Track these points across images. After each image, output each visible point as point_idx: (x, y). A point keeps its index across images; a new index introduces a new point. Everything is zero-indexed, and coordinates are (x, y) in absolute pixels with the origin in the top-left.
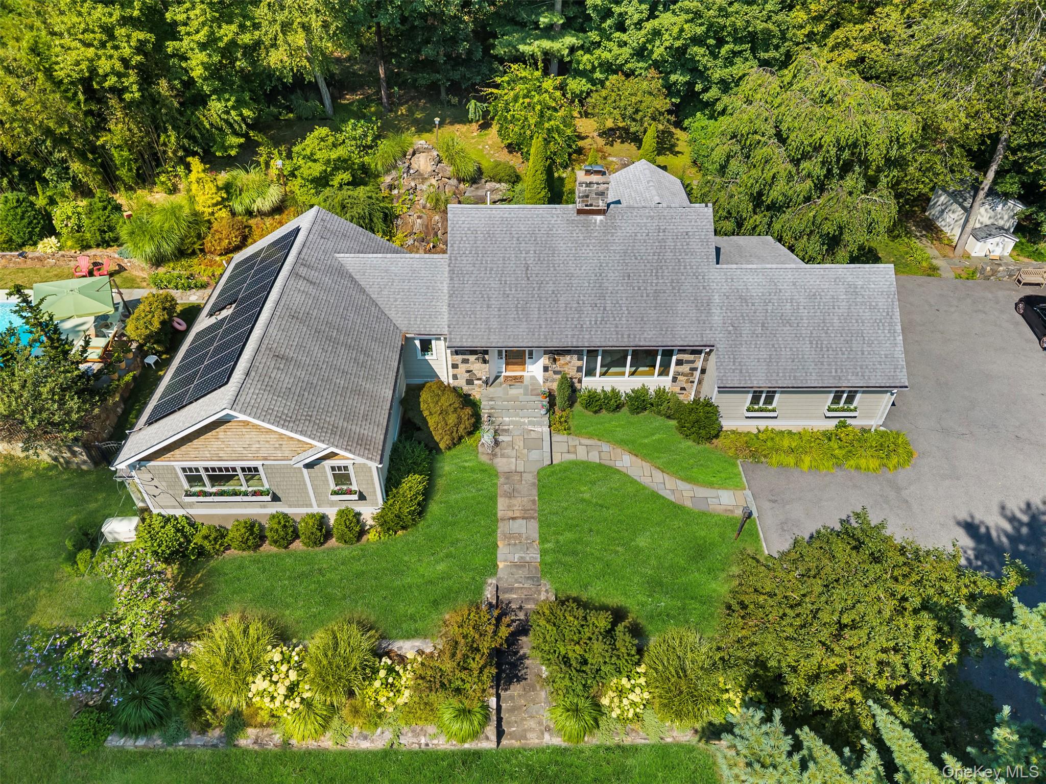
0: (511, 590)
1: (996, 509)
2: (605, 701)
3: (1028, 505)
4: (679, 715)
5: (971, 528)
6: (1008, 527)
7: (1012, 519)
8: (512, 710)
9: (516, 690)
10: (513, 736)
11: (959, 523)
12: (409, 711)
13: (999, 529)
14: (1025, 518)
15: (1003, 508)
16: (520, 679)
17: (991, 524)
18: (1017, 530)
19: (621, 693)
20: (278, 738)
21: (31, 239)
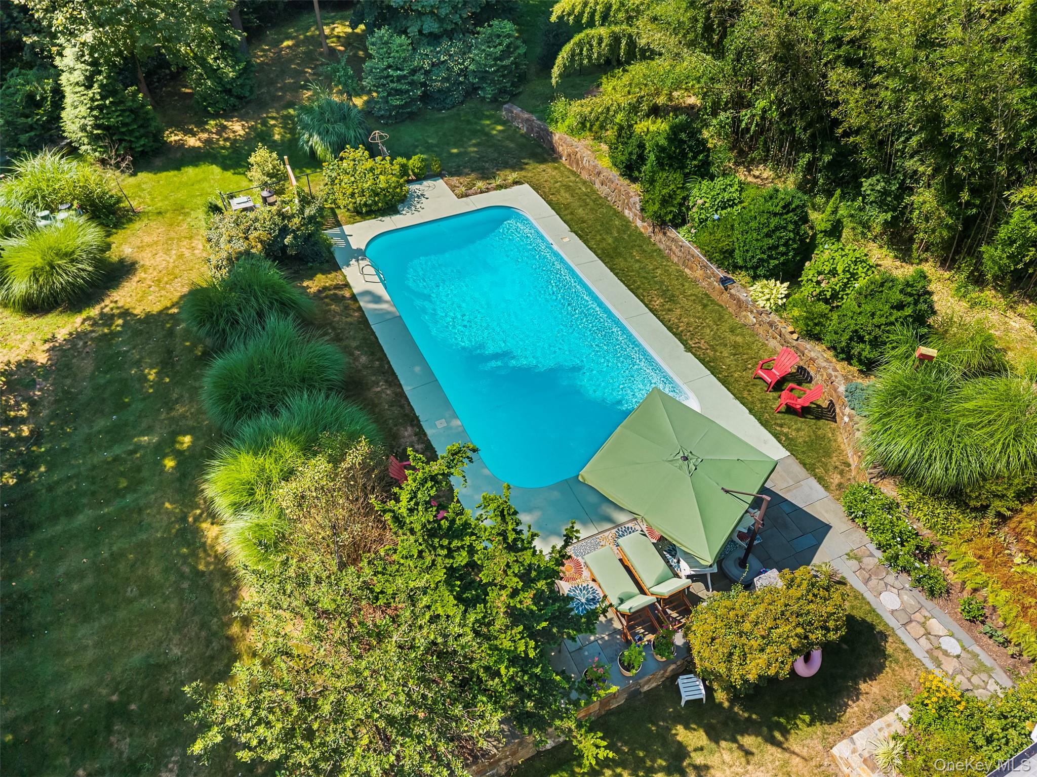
21: (755, 268)
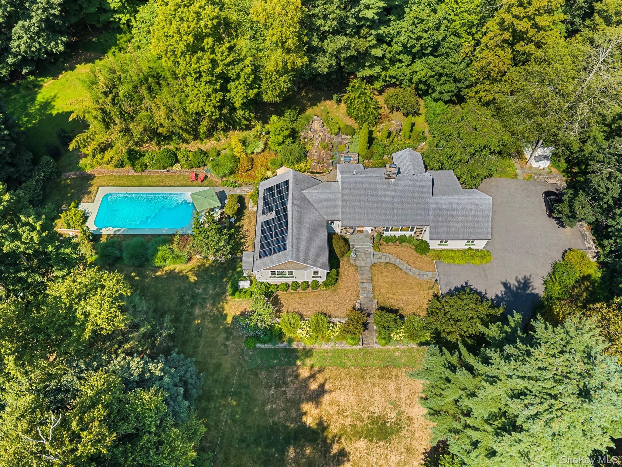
0: (364, 304)
1: (514, 278)
2: (392, 335)
3: (525, 277)
4: (413, 340)
5: (505, 284)
6: (516, 284)
7: (519, 282)
8: (365, 337)
9: (366, 332)
10: (366, 344)
11: (502, 283)
12: (338, 338)
13: (514, 285)
14: (523, 281)
15: (517, 278)
16: (367, 329)
17: (512, 283)
18: (519, 285)
19: (397, 334)
20: (303, 344)
21: (170, 165)
